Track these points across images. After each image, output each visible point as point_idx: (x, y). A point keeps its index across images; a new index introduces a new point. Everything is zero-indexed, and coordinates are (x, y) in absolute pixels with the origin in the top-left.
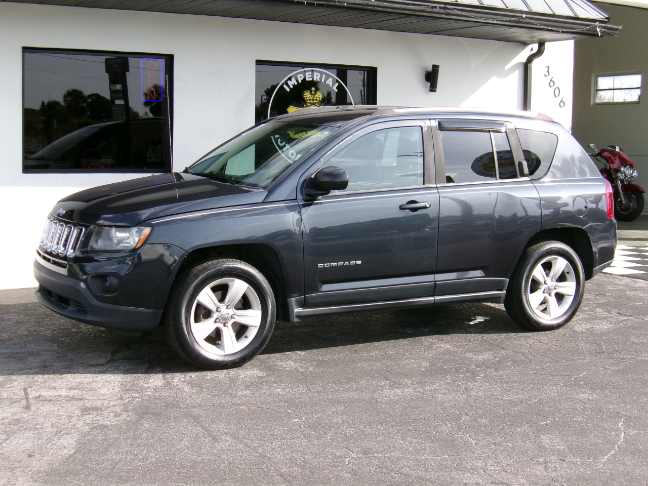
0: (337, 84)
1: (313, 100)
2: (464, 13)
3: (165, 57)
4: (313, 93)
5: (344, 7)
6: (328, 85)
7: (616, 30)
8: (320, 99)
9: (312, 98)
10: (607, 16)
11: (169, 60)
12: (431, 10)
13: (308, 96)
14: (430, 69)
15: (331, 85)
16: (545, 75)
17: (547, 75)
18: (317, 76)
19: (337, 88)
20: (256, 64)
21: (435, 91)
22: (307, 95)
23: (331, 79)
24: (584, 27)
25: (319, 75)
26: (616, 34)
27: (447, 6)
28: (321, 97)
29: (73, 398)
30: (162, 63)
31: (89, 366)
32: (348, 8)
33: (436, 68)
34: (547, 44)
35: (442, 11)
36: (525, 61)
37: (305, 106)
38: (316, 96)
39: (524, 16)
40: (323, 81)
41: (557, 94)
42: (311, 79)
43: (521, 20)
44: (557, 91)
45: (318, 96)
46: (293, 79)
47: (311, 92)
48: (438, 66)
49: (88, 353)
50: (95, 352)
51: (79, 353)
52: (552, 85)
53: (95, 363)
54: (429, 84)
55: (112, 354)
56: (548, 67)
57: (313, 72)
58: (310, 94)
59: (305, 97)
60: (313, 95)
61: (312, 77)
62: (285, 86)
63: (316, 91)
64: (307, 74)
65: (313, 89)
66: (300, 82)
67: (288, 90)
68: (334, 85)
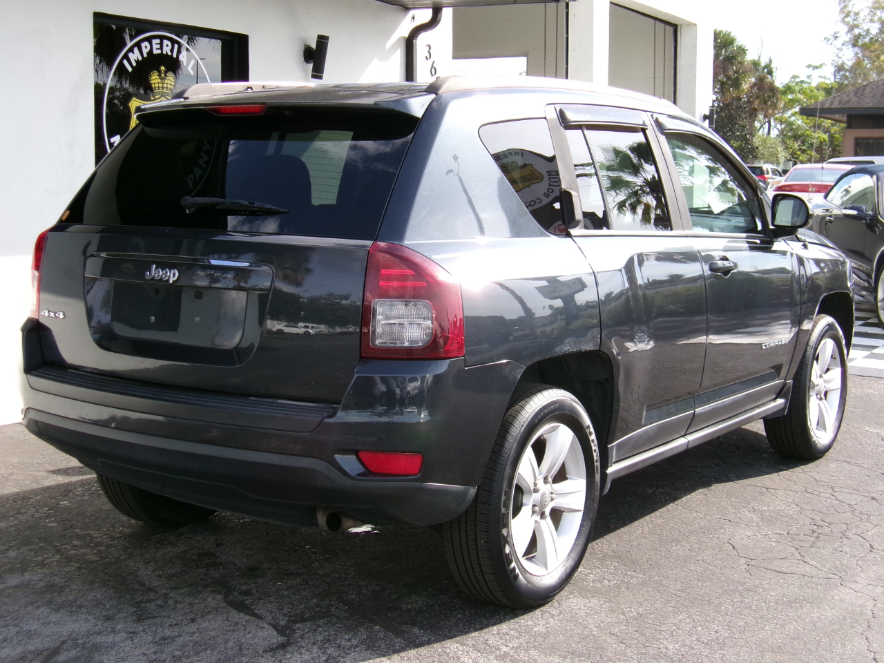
0: (193, 62)
1: (163, 88)
4: (163, 75)
6: (182, 62)
8: (172, 87)
9: (161, 85)
13: (156, 81)
14: (313, 43)
15: (185, 64)
16: (426, 57)
18: (167, 46)
19: (193, 69)
20: (94, 21)
21: (321, 77)
22: (155, 79)
23: (184, 53)
25: (169, 43)
28: (173, 84)
34: (444, 11)
36: (407, 36)
37: (152, 98)
38: (166, 81)
40: (175, 56)
42: (159, 52)
45: (169, 82)
46: (136, 50)
47: (160, 75)
48: (327, 38)
49: (193, 620)
50: (202, 617)
51: (176, 625)
52: (433, 73)
53: (266, 643)
54: (311, 66)
55: (247, 614)
56: (430, 46)
57: (162, 38)
58: (158, 77)
59: (152, 82)
60: (162, 79)
61: (161, 48)
62: (125, 62)
63: (166, 73)
64: (155, 41)
65: (163, 68)
66: (145, 55)
67: (130, 69)
68: (189, 62)
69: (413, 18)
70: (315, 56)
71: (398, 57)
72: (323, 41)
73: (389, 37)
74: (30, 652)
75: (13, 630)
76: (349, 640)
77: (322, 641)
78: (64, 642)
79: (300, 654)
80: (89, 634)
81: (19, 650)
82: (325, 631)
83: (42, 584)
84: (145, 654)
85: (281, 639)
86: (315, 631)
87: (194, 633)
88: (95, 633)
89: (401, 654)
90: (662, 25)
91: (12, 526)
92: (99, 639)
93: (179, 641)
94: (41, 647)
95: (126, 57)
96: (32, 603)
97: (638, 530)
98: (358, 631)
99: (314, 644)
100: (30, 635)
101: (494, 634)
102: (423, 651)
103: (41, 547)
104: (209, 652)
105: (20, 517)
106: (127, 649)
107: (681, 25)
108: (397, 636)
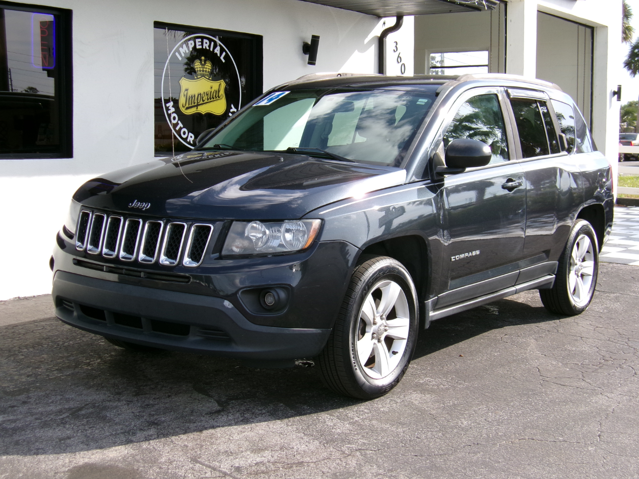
0: (224, 54)
1: (203, 71)
4: (203, 63)
6: (216, 54)
8: (210, 70)
9: (202, 69)
13: (199, 66)
14: (309, 41)
15: (219, 55)
16: (394, 50)
18: (206, 43)
19: (224, 58)
20: (154, 26)
21: (314, 64)
22: (197, 65)
23: (218, 48)
25: (208, 41)
26: (494, 8)
28: (211, 68)
34: (405, 18)
36: (379, 36)
37: (196, 78)
38: (205, 67)
40: (211, 50)
41: (403, 70)
42: (201, 47)
45: (207, 67)
47: (201, 63)
48: (318, 37)
49: (169, 396)
50: (176, 394)
51: (158, 398)
52: (399, 61)
53: (209, 410)
54: (307, 56)
55: (204, 394)
56: (396, 42)
57: (203, 38)
58: (200, 64)
59: (196, 67)
60: (202, 65)
61: (202, 45)
62: (177, 54)
63: (205, 61)
64: (197, 40)
65: (203, 58)
66: (191, 49)
67: (180, 59)
68: (221, 54)
69: (384, 23)
70: (310, 50)
71: (373, 51)
72: (315, 39)
73: (366, 36)
74: (64, 409)
75: (59, 397)
76: (261, 410)
77: (243, 410)
78: (88, 404)
79: (228, 416)
80: (103, 401)
81: (59, 407)
82: (248, 405)
83: (85, 374)
84: (133, 412)
85: (219, 408)
86: (242, 404)
87: (167, 403)
88: (107, 401)
89: (290, 419)
90: (583, 28)
91: (76, 343)
92: (108, 404)
93: (157, 407)
94: (73, 406)
95: (178, 50)
96: (75, 384)
97: (479, 358)
98: (269, 405)
99: (239, 411)
100: (68, 400)
101: (353, 411)
102: (304, 418)
103: (91, 355)
104: (172, 413)
105: (83, 339)
106: (124, 410)
107: (597, 27)
108: (291, 409)
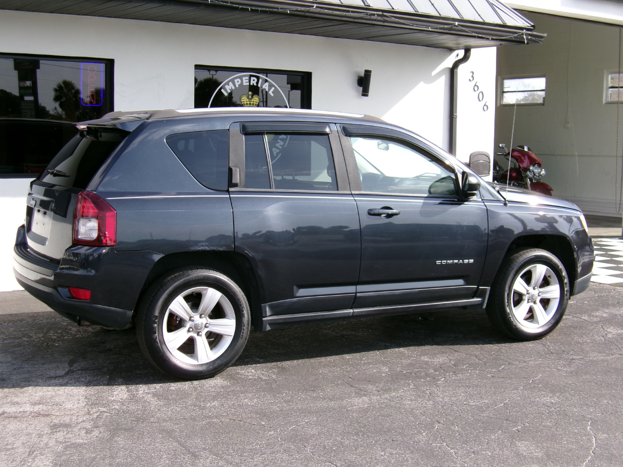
0: (273, 89)
1: (250, 104)
2: (401, 21)
3: (105, 62)
4: (250, 97)
5: (287, 14)
6: (265, 89)
7: (542, 37)
8: (257, 103)
9: (248, 103)
10: (533, 24)
11: (109, 64)
12: (369, 17)
13: (245, 100)
14: (363, 74)
15: (267, 90)
17: (471, 79)
18: (254, 80)
19: (273, 92)
20: (195, 69)
21: (367, 95)
23: (267, 84)
24: (512, 34)
26: (541, 41)
27: (384, 14)
28: (258, 101)
29: (39, 414)
30: (102, 67)
31: (49, 378)
32: (290, 15)
33: (368, 73)
34: (473, 50)
35: (379, 18)
36: (451, 67)
38: (252, 100)
39: (457, 23)
40: (259, 86)
41: (481, 98)
42: (248, 84)
43: (453, 27)
44: (481, 95)
45: (254, 100)
46: (231, 84)
47: (248, 97)
48: (370, 71)
54: (361, 88)
56: (473, 72)
57: (249, 76)
59: (242, 101)
60: (249, 99)
61: (249, 82)
62: (223, 90)
63: (252, 95)
64: (244, 78)
65: (250, 93)
66: (237, 86)
67: (226, 94)
68: (269, 89)
69: (457, 55)
70: (364, 82)
73: (435, 68)
95: (223, 87)
